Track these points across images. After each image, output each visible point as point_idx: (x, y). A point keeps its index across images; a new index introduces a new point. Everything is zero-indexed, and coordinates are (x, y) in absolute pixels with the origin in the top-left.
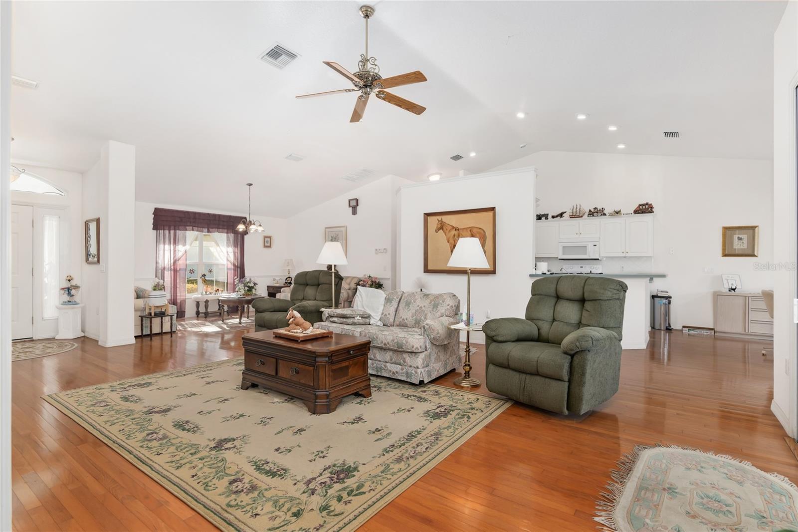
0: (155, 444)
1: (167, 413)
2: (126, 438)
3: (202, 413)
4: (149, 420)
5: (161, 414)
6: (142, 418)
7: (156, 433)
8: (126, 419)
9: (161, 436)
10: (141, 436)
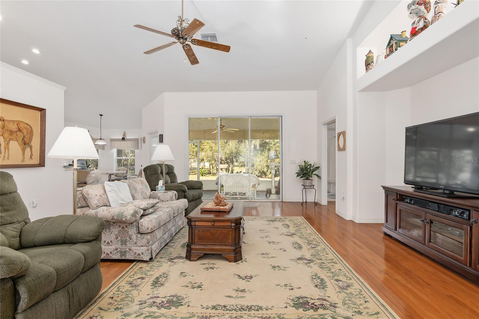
0: (314, 243)
1: (301, 256)
2: (325, 249)
3: (284, 250)
4: (312, 255)
5: (305, 257)
6: (315, 259)
7: (312, 247)
8: (324, 261)
9: (310, 245)
10: (319, 248)
